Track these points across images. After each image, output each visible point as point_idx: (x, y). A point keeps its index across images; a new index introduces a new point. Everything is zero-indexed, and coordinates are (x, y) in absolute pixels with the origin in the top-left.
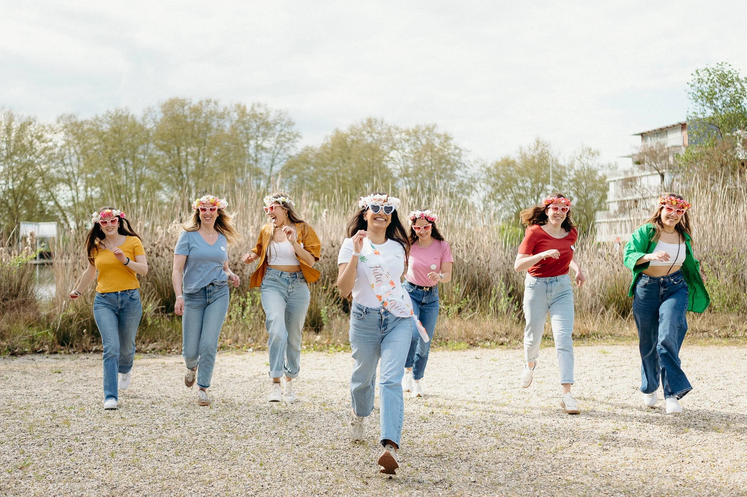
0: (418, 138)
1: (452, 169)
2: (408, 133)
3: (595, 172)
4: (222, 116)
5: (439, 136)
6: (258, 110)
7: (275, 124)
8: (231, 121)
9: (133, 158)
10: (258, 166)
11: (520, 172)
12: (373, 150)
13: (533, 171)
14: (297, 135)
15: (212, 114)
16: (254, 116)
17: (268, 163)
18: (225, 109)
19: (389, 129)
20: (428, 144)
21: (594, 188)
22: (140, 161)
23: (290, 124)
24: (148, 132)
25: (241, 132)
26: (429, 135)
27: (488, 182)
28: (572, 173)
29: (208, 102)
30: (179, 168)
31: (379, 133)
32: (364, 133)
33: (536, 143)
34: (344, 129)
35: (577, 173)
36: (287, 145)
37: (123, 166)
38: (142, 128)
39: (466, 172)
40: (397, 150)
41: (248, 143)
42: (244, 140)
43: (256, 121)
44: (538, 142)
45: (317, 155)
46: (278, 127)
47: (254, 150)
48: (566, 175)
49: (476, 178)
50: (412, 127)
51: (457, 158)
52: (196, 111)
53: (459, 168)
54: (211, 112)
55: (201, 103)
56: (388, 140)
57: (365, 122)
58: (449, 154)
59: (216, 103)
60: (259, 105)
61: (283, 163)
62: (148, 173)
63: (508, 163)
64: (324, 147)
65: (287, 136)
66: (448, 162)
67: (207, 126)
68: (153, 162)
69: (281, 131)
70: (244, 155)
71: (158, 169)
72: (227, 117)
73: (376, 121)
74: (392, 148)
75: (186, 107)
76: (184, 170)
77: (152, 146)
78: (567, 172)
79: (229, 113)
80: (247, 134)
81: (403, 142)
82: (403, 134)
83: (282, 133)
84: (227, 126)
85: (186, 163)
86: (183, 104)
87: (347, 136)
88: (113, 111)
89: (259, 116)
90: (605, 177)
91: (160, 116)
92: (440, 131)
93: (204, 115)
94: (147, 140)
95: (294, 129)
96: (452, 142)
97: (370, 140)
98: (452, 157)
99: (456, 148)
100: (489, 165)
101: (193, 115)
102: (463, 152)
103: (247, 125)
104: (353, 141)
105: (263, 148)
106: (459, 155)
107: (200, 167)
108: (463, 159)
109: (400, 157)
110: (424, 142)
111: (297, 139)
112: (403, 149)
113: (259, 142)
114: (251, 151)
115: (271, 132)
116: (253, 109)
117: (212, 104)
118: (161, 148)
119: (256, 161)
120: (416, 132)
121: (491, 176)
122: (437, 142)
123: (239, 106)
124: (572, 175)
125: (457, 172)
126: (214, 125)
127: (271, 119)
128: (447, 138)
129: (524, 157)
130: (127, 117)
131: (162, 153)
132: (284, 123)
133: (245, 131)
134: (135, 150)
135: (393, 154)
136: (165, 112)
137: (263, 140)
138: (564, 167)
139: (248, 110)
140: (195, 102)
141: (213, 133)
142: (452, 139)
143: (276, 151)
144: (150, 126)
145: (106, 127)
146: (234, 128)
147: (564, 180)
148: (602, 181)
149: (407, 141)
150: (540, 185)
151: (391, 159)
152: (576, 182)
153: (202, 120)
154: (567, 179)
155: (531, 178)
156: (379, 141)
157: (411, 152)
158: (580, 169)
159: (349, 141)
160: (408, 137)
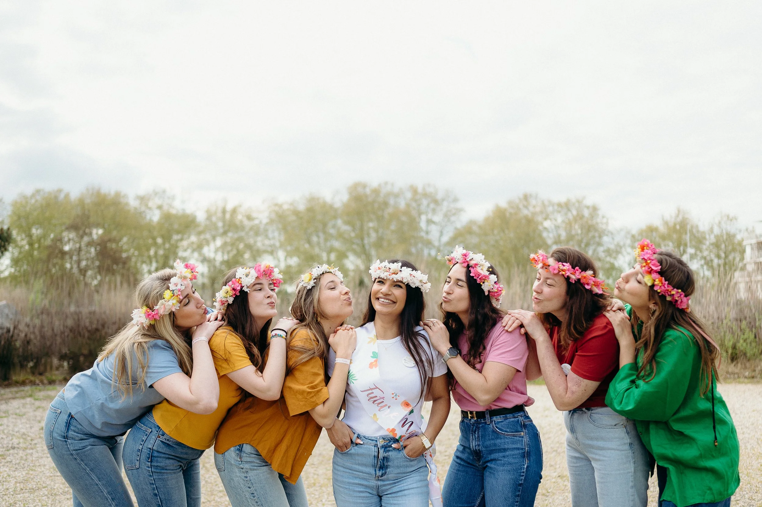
0: (569, 210)
1: (600, 237)
2: (559, 205)
3: (734, 236)
4: (397, 196)
5: (588, 207)
6: (430, 190)
7: (443, 200)
8: (405, 200)
9: (325, 232)
10: (429, 237)
11: (664, 238)
12: (529, 221)
13: (675, 236)
14: (461, 210)
15: (389, 194)
16: (426, 195)
17: (437, 234)
18: (400, 189)
20: (578, 215)
21: (734, 250)
22: (330, 234)
23: (456, 200)
24: (336, 210)
25: (414, 209)
26: (579, 207)
28: (712, 237)
29: (386, 183)
30: (362, 239)
31: (534, 207)
32: (521, 206)
34: (503, 204)
35: (717, 237)
36: (453, 219)
37: (315, 238)
38: (331, 207)
39: (613, 239)
40: (551, 219)
41: (420, 217)
42: (415, 216)
43: (426, 199)
44: (679, 211)
45: (480, 227)
46: (445, 204)
47: (425, 224)
48: (705, 238)
49: (622, 244)
50: (563, 200)
51: (604, 227)
52: (376, 192)
53: (606, 236)
55: (380, 185)
56: (542, 212)
57: (521, 196)
58: (597, 223)
59: (393, 185)
60: (429, 185)
61: (450, 234)
62: (337, 244)
63: (651, 229)
64: (486, 220)
65: (453, 211)
66: (596, 230)
67: (386, 204)
68: (341, 235)
69: (448, 206)
70: (418, 228)
71: (344, 241)
72: (401, 196)
73: (531, 196)
74: (546, 219)
75: (367, 189)
76: (366, 241)
77: (339, 222)
78: (707, 237)
79: (403, 193)
80: (419, 210)
81: (555, 213)
82: (556, 207)
83: (449, 209)
84: (402, 205)
85: (369, 236)
86: (365, 187)
87: (505, 210)
89: (430, 194)
90: (743, 240)
91: (346, 197)
92: (587, 202)
93: (382, 195)
94: (335, 217)
95: (459, 205)
96: (600, 213)
97: (526, 212)
98: (600, 225)
99: (603, 217)
100: (634, 232)
101: (373, 195)
103: (418, 203)
104: (511, 214)
105: (434, 223)
106: (607, 224)
107: (380, 239)
108: (611, 228)
109: (553, 227)
110: (575, 212)
111: (462, 213)
112: (556, 220)
113: (429, 217)
114: (423, 224)
115: (440, 207)
116: (424, 189)
117: (389, 186)
118: (347, 223)
119: (427, 233)
120: (566, 204)
121: (635, 242)
122: (586, 213)
123: (411, 187)
124: (712, 239)
125: (605, 239)
126: (392, 202)
127: (439, 197)
128: (595, 209)
129: (666, 223)
131: (348, 228)
132: (450, 199)
133: (417, 208)
134: (325, 225)
135: (547, 224)
136: (350, 193)
137: (433, 214)
138: (704, 232)
139: (420, 190)
140: (375, 184)
141: (390, 210)
142: (599, 210)
143: (444, 224)
144: (338, 204)
146: (408, 205)
147: (705, 244)
148: (740, 244)
149: (559, 212)
150: (682, 248)
151: (545, 229)
152: (717, 245)
153: (380, 199)
154: (707, 243)
155: (673, 243)
156: (534, 214)
157: (563, 222)
158: (719, 234)
159: (508, 215)
160: (560, 209)
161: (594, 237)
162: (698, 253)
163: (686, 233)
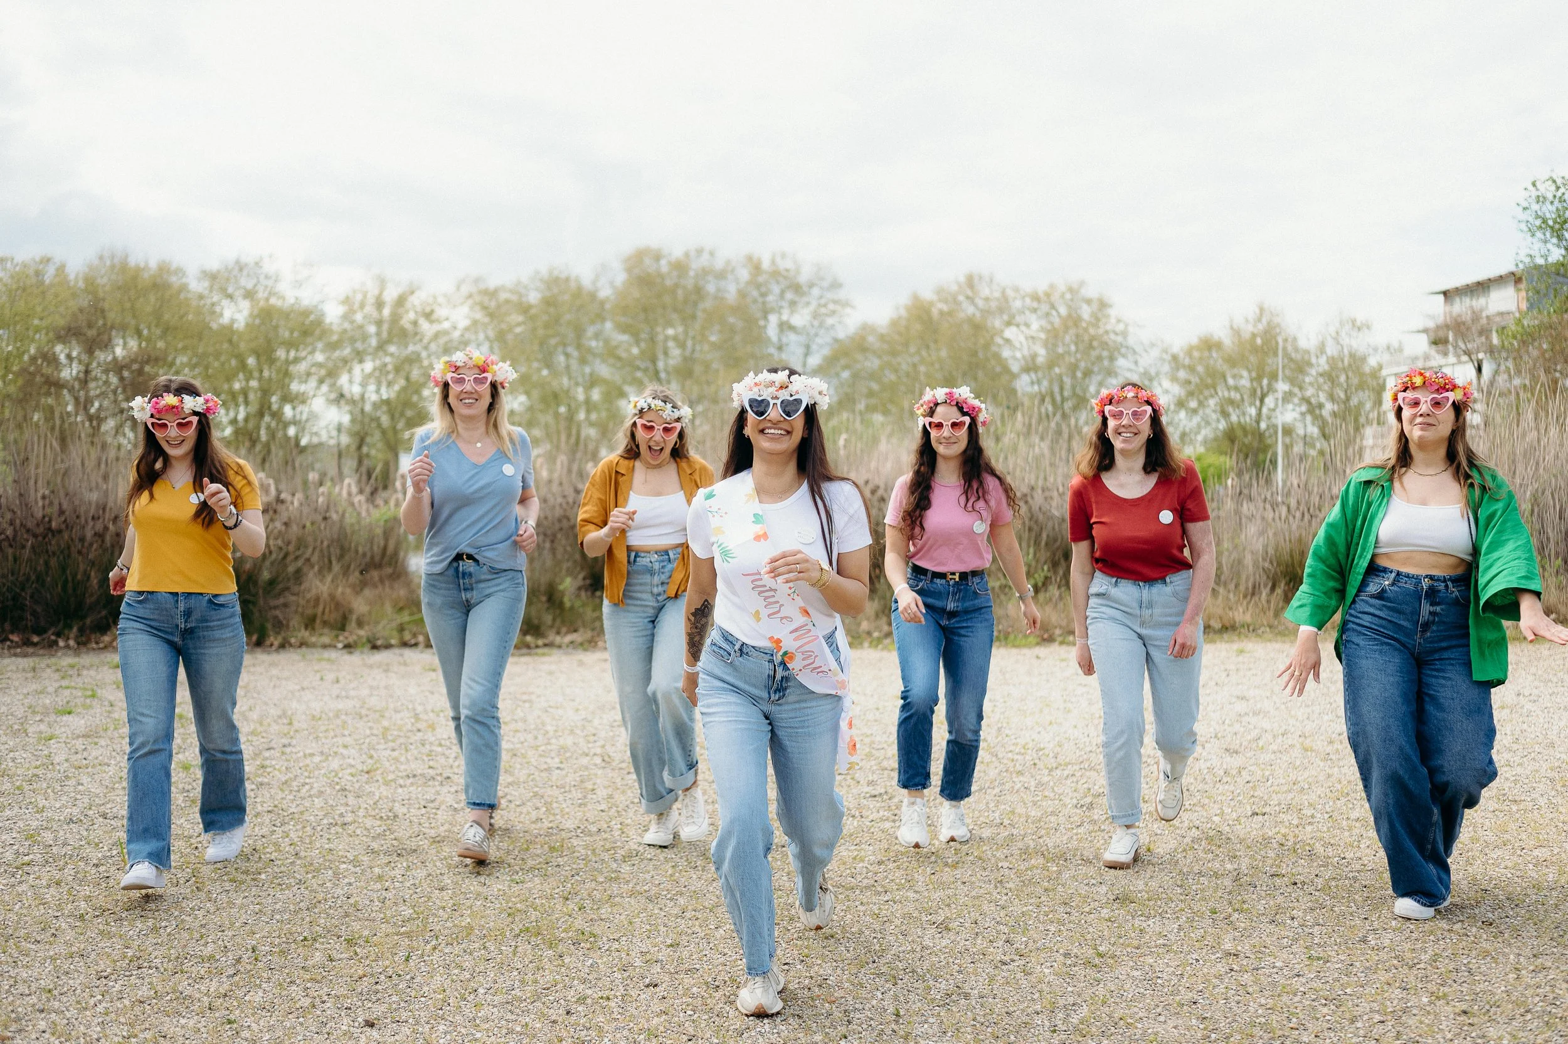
0: (1053, 307)
1: (1112, 359)
2: (1036, 298)
3: (1364, 359)
4: (721, 275)
5: (1089, 302)
6: (782, 265)
7: (811, 285)
8: (738, 283)
9: (579, 347)
10: (784, 356)
11: (1232, 362)
12: (977, 327)
13: (1253, 359)
14: (846, 304)
15: (705, 272)
16: (776, 274)
17: (800, 351)
18: (728, 262)
19: (1003, 292)
20: (1069, 316)
21: (1361, 386)
22: (590, 350)
23: (836, 285)
24: (602, 303)
25: (755, 301)
26: (1072, 300)
27: (1174, 379)
28: (1323, 360)
29: (700, 252)
30: (654, 361)
31: (987, 299)
32: (961, 298)
33: (1258, 311)
34: (927, 294)
35: (1332, 361)
36: (830, 321)
37: (562, 358)
38: (593, 296)
39: (1136, 363)
40: (1018, 326)
41: (765, 318)
42: (759, 315)
43: (778, 283)
44: (1262, 310)
45: (882, 338)
46: (815, 292)
47: (777, 331)
48: (1310, 364)
49: (1153, 372)
50: (1042, 287)
51: (1119, 339)
52: (680, 267)
53: (1124, 356)
54: (703, 270)
55: (687, 255)
56: (1001, 311)
57: (962, 279)
58: (1107, 332)
59: (712, 254)
60: (784, 255)
61: (826, 351)
62: (604, 370)
63: (1209, 345)
64: (894, 323)
65: (831, 306)
66: (1104, 345)
67: (699, 291)
68: (611, 353)
69: (821, 297)
70: (760, 339)
71: (619, 365)
72: (730, 277)
73: (981, 278)
74: (1009, 324)
75: (663, 262)
76: (661, 365)
77: (608, 325)
78: (1314, 360)
79: (733, 271)
80: (764, 303)
81: (1027, 312)
82: (1028, 300)
83: (823, 301)
84: (731, 291)
85: (666, 353)
86: (658, 257)
87: (931, 304)
88: (544, 272)
89: (785, 274)
90: (1381, 367)
91: (620, 278)
92: (1090, 292)
93: (692, 273)
94: (600, 317)
95: (842, 294)
96: (1113, 312)
97: (970, 310)
98: (1112, 336)
99: (1119, 321)
100: (1175, 350)
101: (675, 273)
102: (1131, 329)
103: (763, 289)
104: (941, 313)
105: (792, 328)
106: (1124, 334)
107: (689, 361)
108: (1131, 341)
109: (1021, 338)
110: (1063, 311)
111: (848, 310)
112: (1027, 325)
113: (785, 317)
114: (772, 332)
115: (805, 299)
116: (773, 262)
117: (705, 256)
118: (624, 329)
119: (780, 348)
120: (1048, 295)
121: (1178, 369)
122: (1086, 312)
123: (750, 258)
124: (1323, 364)
125: (1121, 362)
126: (711, 288)
127: (803, 279)
128: (1103, 305)
129: (1236, 332)
130: (567, 280)
131: (625, 338)
132: (825, 284)
133: (760, 300)
134: (579, 332)
135: (1010, 333)
136: (629, 270)
137: (792, 312)
138: (1308, 352)
139: (766, 265)
140: (677, 253)
141: (708, 304)
142: (1111, 306)
143: (813, 332)
144: (605, 293)
145: (533, 298)
146: (742, 294)
147: (1308, 374)
148: (1375, 373)
149: (1035, 310)
150: (1265, 382)
151: (1008, 341)
152: (1330, 377)
153: (689, 283)
154: (1313, 372)
155: (1250, 372)
156: (986, 313)
157: (1042, 329)
158: (1335, 354)
159: (935, 312)
160: (1035, 305)
161: (1099, 358)
162: (1296, 390)
163: (1276, 354)
